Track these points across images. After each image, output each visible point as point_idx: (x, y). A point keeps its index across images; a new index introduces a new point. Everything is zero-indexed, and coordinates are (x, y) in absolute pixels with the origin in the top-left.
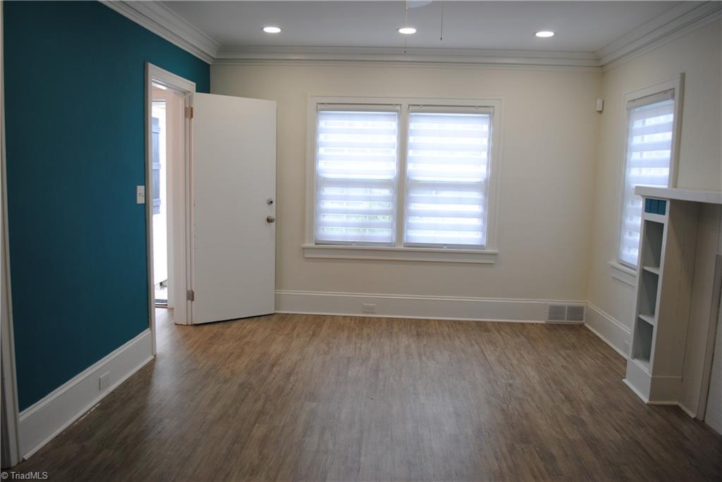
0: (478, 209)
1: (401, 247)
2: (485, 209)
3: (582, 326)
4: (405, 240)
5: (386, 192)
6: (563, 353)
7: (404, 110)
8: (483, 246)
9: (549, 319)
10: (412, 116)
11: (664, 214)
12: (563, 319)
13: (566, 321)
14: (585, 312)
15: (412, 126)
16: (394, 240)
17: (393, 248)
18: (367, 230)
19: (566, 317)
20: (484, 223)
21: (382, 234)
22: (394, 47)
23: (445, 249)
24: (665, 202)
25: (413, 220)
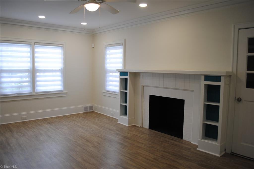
0: (60, 78)
1: (35, 94)
2: (62, 78)
3: (93, 111)
4: (36, 91)
5: (27, 74)
6: (96, 119)
7: (33, 44)
8: (62, 90)
9: (84, 111)
10: (35, 46)
11: (127, 76)
12: (88, 110)
13: (88, 111)
14: (93, 107)
15: (36, 50)
16: (32, 91)
17: (31, 94)
18: (21, 88)
19: (88, 109)
20: (62, 83)
21: (27, 90)
22: (28, 21)
23: (50, 93)
24: (127, 73)
25: (38, 83)
